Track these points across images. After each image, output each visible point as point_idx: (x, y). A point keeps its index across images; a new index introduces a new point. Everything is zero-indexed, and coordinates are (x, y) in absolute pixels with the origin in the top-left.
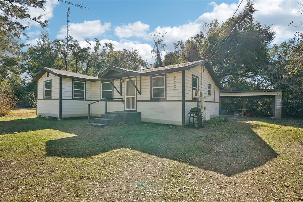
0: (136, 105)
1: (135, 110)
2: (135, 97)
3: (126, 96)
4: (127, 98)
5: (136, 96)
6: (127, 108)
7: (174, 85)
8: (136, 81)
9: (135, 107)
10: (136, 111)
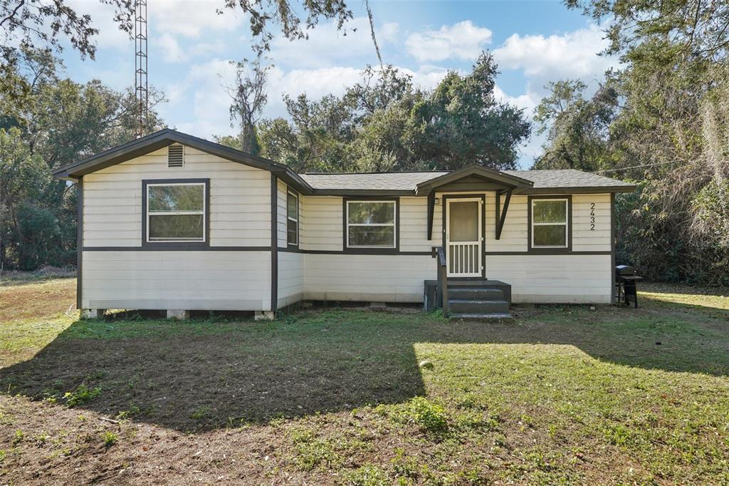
0: (484, 264)
1: (481, 276)
2: (479, 243)
3: (448, 240)
4: (451, 247)
5: (484, 243)
6: (451, 272)
7: (591, 220)
8: (484, 206)
9: (480, 267)
10: (483, 278)
